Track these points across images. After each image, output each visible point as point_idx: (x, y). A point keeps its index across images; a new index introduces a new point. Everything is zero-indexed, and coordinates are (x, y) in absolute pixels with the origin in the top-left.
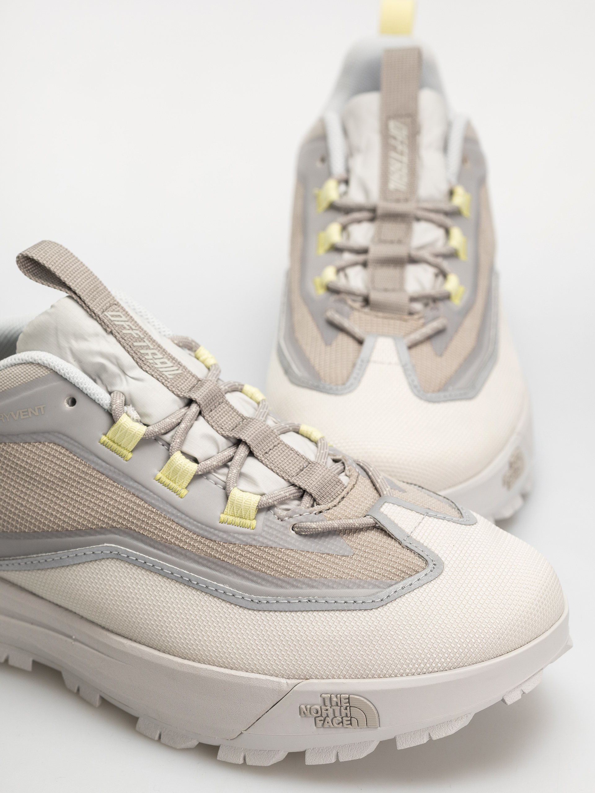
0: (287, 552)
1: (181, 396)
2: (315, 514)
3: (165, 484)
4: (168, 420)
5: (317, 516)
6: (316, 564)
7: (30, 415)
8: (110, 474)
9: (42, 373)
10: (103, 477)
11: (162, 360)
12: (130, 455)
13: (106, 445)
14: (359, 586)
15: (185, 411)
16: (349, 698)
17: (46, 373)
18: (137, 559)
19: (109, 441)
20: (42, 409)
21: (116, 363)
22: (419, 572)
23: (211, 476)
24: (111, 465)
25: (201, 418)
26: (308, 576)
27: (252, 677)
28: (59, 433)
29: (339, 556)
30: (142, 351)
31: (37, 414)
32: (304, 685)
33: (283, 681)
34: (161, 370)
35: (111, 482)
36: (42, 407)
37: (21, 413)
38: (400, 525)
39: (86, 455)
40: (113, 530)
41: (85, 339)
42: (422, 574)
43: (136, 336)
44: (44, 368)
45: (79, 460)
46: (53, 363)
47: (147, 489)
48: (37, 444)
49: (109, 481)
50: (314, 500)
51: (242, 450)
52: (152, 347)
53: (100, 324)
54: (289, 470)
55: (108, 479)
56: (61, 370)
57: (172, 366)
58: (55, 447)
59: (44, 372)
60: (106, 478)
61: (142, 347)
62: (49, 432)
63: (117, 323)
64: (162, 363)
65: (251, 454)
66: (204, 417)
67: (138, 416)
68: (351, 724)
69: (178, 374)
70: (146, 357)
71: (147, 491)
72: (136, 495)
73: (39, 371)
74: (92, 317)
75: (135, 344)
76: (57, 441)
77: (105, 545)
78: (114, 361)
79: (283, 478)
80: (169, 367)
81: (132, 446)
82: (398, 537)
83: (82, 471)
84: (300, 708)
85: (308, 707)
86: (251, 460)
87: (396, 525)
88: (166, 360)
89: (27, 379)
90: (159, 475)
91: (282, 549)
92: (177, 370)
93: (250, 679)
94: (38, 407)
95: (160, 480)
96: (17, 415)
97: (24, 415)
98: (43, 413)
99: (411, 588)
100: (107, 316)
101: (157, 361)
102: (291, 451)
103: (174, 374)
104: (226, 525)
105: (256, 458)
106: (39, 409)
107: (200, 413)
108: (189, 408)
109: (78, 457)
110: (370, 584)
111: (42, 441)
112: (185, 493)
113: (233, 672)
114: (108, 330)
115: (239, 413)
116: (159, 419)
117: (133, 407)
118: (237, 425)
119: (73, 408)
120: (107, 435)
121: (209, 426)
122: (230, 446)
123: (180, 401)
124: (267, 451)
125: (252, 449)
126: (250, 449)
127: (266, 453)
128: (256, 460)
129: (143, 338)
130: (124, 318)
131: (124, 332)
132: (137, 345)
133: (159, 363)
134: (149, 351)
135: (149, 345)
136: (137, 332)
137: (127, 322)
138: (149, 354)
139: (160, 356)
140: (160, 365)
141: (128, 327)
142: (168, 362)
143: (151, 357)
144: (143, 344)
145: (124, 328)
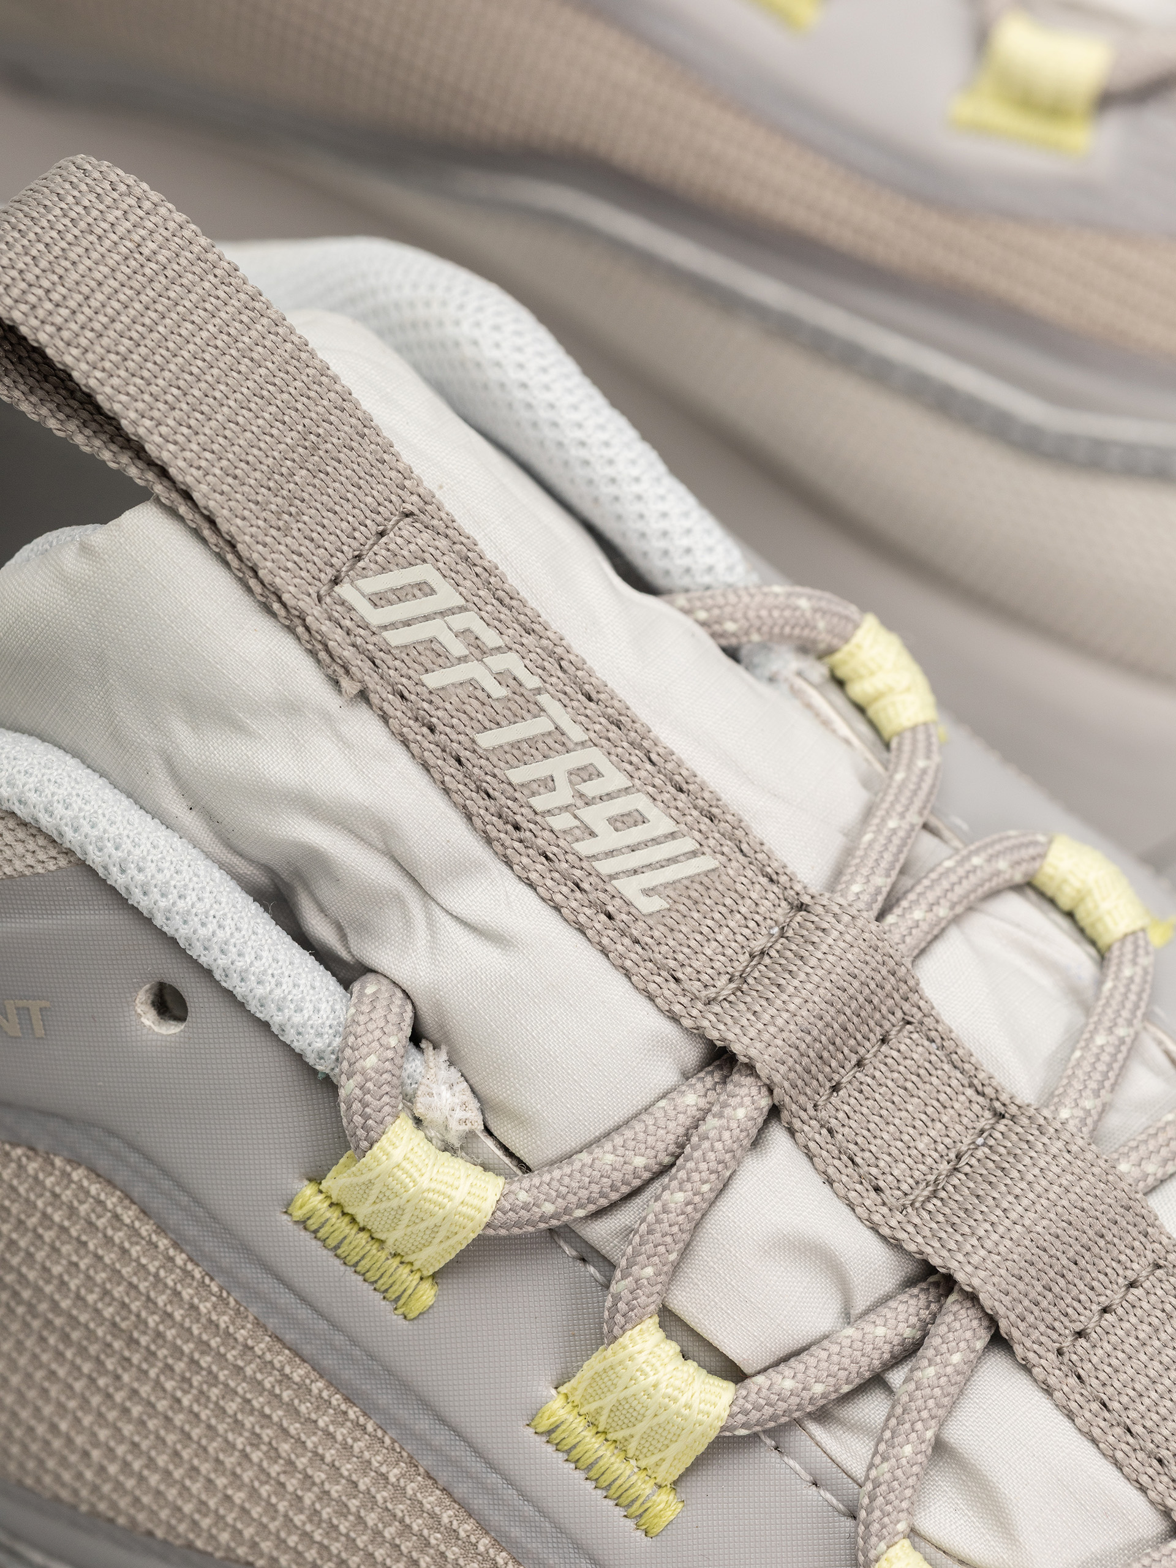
1: (695, 1026)
3: (575, 1454)
4: (606, 1157)
8: (329, 1362)
10: (301, 1372)
12: (427, 1294)
13: (315, 1232)
15: (702, 1103)
17: (48, 863)
19: (334, 1215)
20: (36, 1016)
21: (381, 845)
23: (798, 1439)
24: (335, 1326)
25: (778, 1137)
28: (112, 1133)
30: (518, 775)
31: (13, 1028)
34: (605, 867)
35: (336, 1399)
36: (35, 1006)
39: (228, 1259)
41: (239, 728)
43: (498, 691)
44: (41, 841)
45: (198, 1275)
46: (76, 830)
47: (492, 1466)
48: (19, 1151)
49: (325, 1394)
52: (576, 733)
53: (313, 653)
55: (320, 1384)
56: (115, 870)
57: (673, 836)
58: (94, 1189)
59: (42, 856)
60: (313, 1375)
61: (520, 752)
62: (68, 1120)
63: (396, 638)
64: (619, 822)
65: (1000, 1345)
66: (791, 1131)
69: (692, 879)
70: (540, 802)
71: (493, 1479)
72: (441, 1483)
73: (20, 849)
74: (273, 614)
75: (487, 740)
76: (103, 1163)
78: (373, 835)
80: (655, 841)
81: (435, 1256)
83: (210, 1321)
86: (997, 1366)
88: (639, 802)
90: (557, 1408)
92: (694, 854)
94: (21, 1003)
95: (556, 1436)
98: (40, 1032)
100: (351, 609)
101: (596, 816)
103: (673, 885)
105: (1026, 1368)
106: (24, 1013)
107: (774, 1112)
108: (724, 1081)
109: (191, 1259)
111: (41, 1148)
112: (669, 1515)
114: (345, 682)
115: (982, 1075)
116: (573, 1143)
117: (451, 1063)
118: (959, 1157)
119: (171, 1029)
120: (325, 1184)
121: (818, 1180)
122: (910, 1283)
123: (691, 1053)
124: (1088, 1319)
125: (1003, 1325)
126: (992, 1321)
127: (1080, 1334)
128: (1021, 1380)
129: (538, 691)
130: (446, 596)
131: (432, 680)
132: (496, 743)
133: (601, 827)
134: (559, 766)
135: (565, 723)
136: (511, 662)
137: (459, 621)
138: (561, 781)
139: (615, 779)
140: (608, 839)
141: (458, 648)
142: (653, 812)
143: (563, 795)
144: (534, 726)
145: (435, 655)
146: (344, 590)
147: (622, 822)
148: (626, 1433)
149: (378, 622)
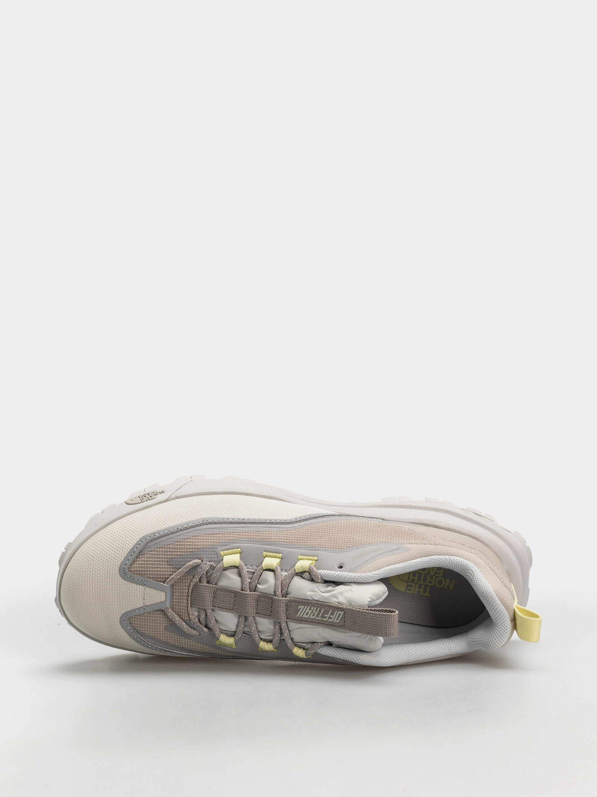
11: (309, 614)
69: (298, 613)
92: (300, 616)
133: (309, 611)
134: (316, 614)
135: (319, 618)
144: (320, 615)
145: (332, 614)
149: (339, 612)
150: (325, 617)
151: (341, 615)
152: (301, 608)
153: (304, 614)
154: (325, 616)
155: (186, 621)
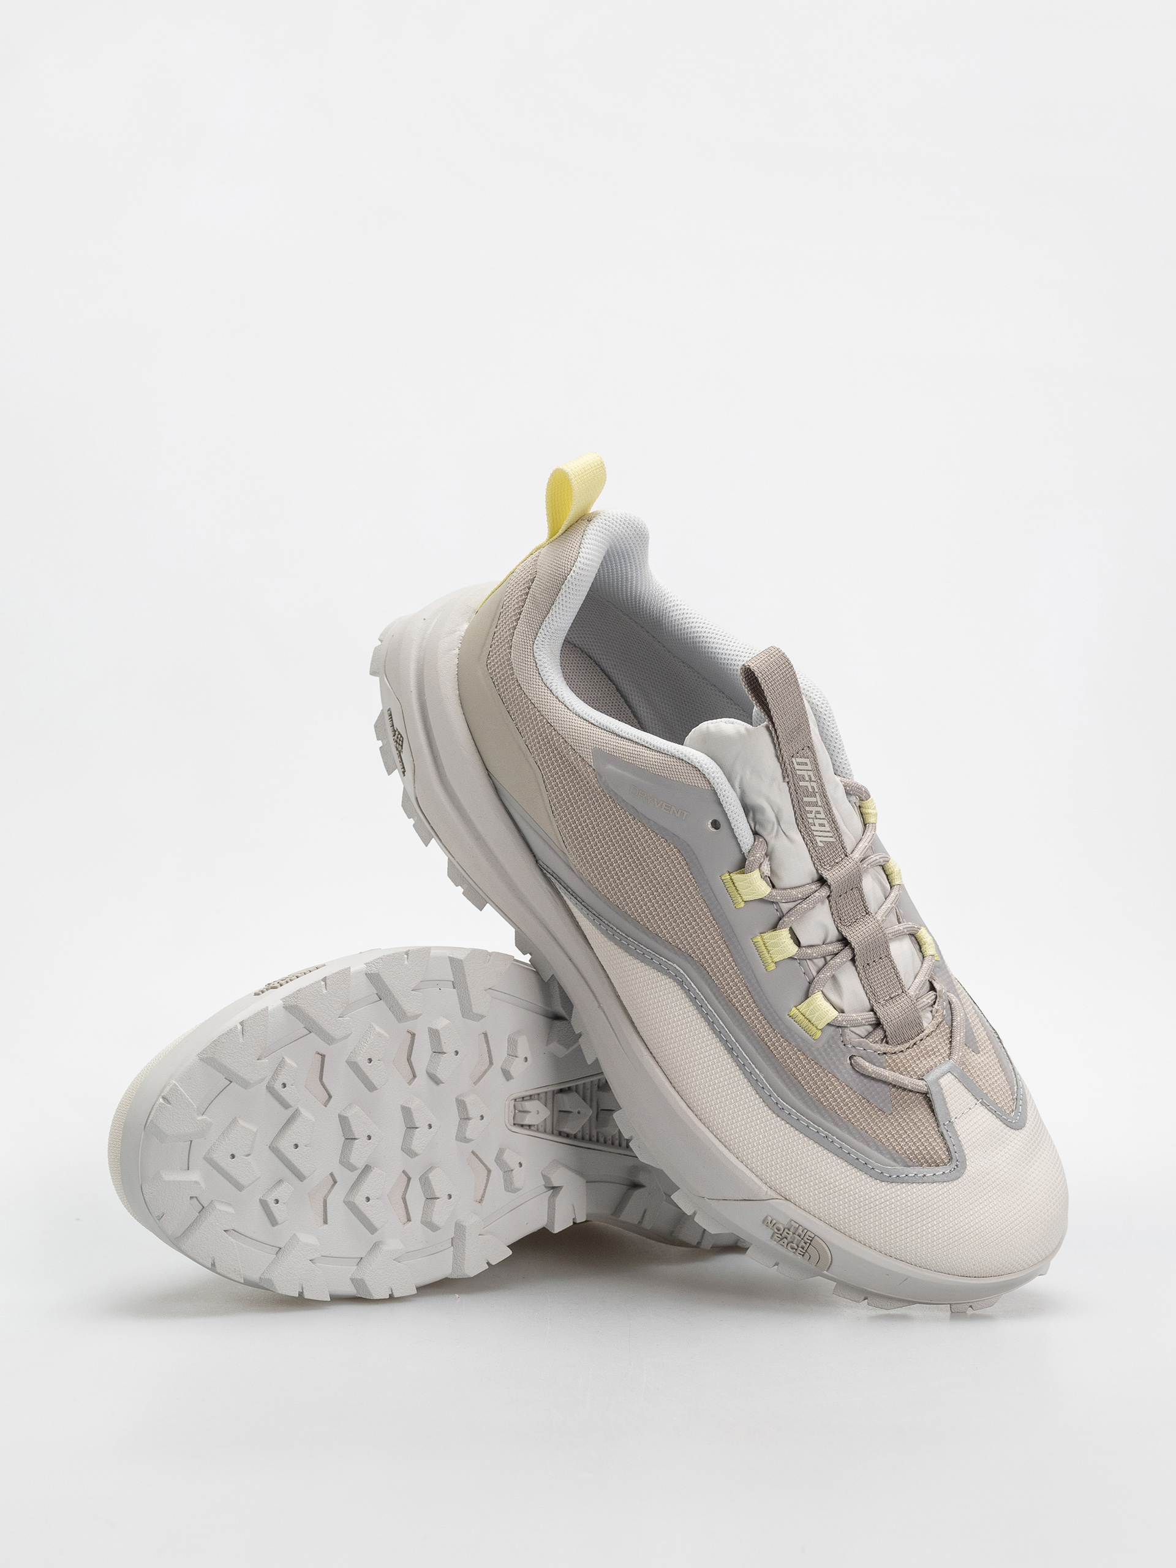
0: (833, 1079)
1: (820, 872)
2: (879, 1054)
3: (756, 944)
4: (794, 892)
5: (879, 1057)
6: (852, 1105)
7: (671, 812)
8: (714, 910)
9: (701, 783)
10: (706, 909)
11: (821, 821)
12: (742, 905)
13: (725, 884)
14: (877, 1149)
15: (816, 888)
16: (813, 1238)
17: (706, 787)
18: (695, 998)
19: (730, 883)
20: (685, 815)
21: (776, 813)
22: (938, 1166)
23: (805, 962)
24: (719, 903)
25: (827, 901)
26: (839, 1112)
27: (739, 1167)
28: (688, 845)
29: (876, 1109)
30: (807, 808)
31: (678, 815)
32: (781, 1204)
33: (765, 1188)
34: (815, 833)
37: (664, 805)
38: (949, 1105)
39: (702, 881)
40: (689, 957)
41: (760, 778)
42: (939, 1171)
45: (693, 881)
48: (663, 840)
50: (886, 1036)
51: (846, 954)
52: (820, 804)
53: (782, 770)
54: (879, 994)
55: (709, 913)
57: (829, 832)
58: (678, 854)
59: (705, 785)
60: (709, 911)
61: (809, 804)
62: (679, 839)
63: (799, 772)
65: (853, 960)
66: (830, 901)
67: (769, 873)
68: (803, 1255)
69: (830, 842)
70: (809, 815)
71: (739, 947)
72: (727, 944)
74: (779, 759)
75: (805, 799)
76: (682, 851)
77: (675, 965)
78: (776, 810)
79: (869, 1000)
81: (748, 898)
82: (940, 1119)
83: (691, 892)
84: (767, 1217)
85: (774, 1222)
86: (850, 964)
87: (945, 1103)
88: (825, 822)
89: (686, 780)
90: (759, 939)
91: (830, 1073)
92: (831, 837)
93: (736, 1167)
94: (683, 811)
96: (659, 805)
97: (665, 809)
98: (684, 819)
99: (923, 1180)
100: (793, 764)
101: (817, 822)
102: (892, 970)
103: (825, 842)
104: (793, 1020)
105: (856, 967)
106: (683, 813)
107: (828, 896)
108: (821, 886)
109: (693, 877)
110: (889, 1152)
111: (670, 841)
112: (772, 969)
113: (725, 1151)
114: (786, 778)
115: (866, 904)
116: (788, 886)
117: (769, 860)
118: (857, 919)
119: (714, 830)
120: (731, 874)
121: (830, 913)
122: (838, 941)
123: (816, 877)
124: (870, 962)
125: (856, 957)
126: (854, 956)
127: (868, 964)
128: (854, 968)
129: (817, 792)
130: (809, 767)
131: (801, 784)
132: (807, 800)
133: (817, 825)
134: (814, 809)
135: (819, 801)
136: (814, 784)
137: (810, 773)
138: (814, 812)
139: (823, 816)
140: (817, 828)
141: (807, 779)
142: (827, 825)
143: (812, 816)
144: (813, 799)
145: (803, 778)
146: (793, 759)
147: (821, 825)
148: (772, 948)
149: (796, 768)
150: (813, 787)
151: (799, 760)
152: (820, 841)
153: (825, 831)
154: (812, 791)
155: (950, 1023)
